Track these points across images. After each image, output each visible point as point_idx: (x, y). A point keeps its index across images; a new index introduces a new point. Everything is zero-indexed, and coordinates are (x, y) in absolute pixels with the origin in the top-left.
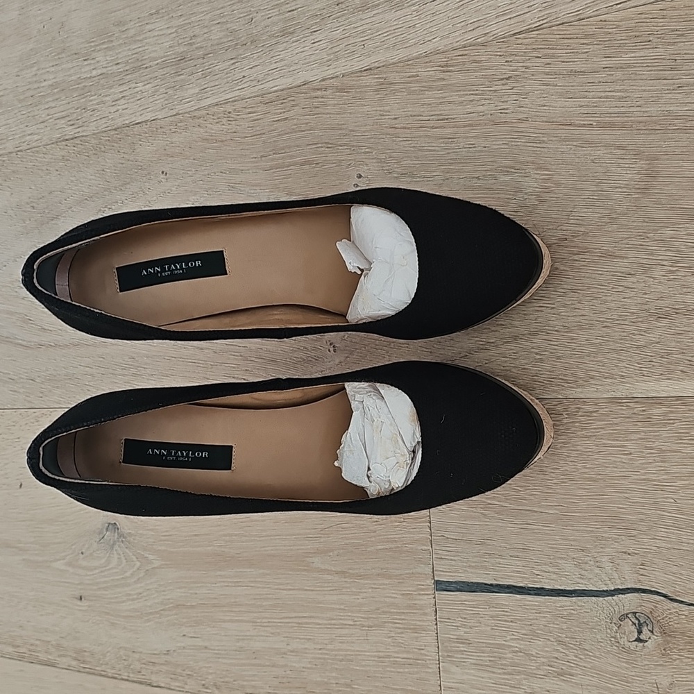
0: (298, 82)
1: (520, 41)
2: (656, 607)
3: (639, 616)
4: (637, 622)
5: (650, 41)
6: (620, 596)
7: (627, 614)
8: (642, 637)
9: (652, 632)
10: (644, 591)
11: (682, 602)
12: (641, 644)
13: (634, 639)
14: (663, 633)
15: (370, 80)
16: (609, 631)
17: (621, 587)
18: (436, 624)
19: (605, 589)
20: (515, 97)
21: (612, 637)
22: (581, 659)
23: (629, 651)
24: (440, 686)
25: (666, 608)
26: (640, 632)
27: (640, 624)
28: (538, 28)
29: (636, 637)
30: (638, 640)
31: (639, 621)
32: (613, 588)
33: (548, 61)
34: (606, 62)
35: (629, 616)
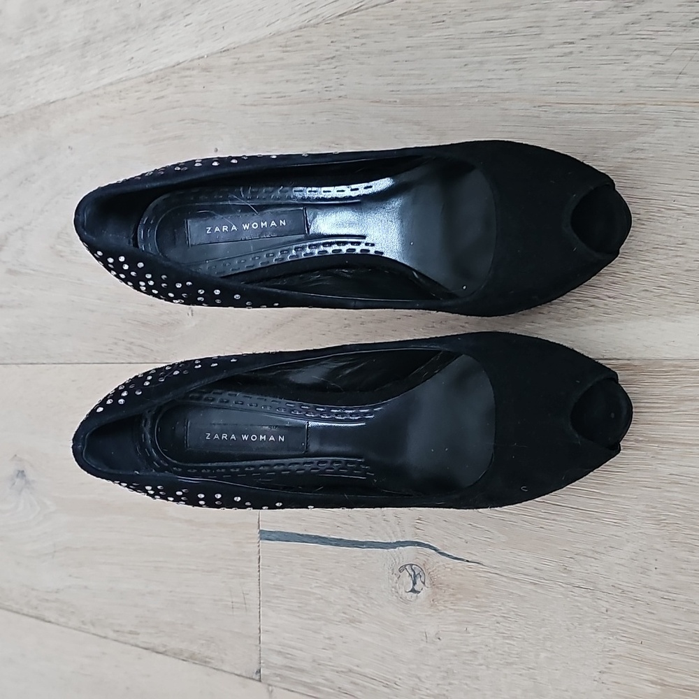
0: (172, 63)
1: (343, 23)
2: (428, 560)
3: (415, 568)
4: (412, 573)
5: (443, 21)
6: (401, 548)
7: (405, 566)
8: (416, 588)
9: (424, 583)
10: (419, 544)
11: (448, 556)
12: (415, 595)
13: (410, 590)
14: (433, 585)
15: (227, 61)
16: (390, 581)
17: (401, 540)
18: (259, 571)
19: (389, 541)
20: (337, 76)
21: (393, 587)
22: (367, 607)
23: (406, 601)
24: (260, 629)
25: (435, 561)
26: (414, 583)
27: (415, 576)
28: (356, 10)
29: (412, 587)
30: (413, 591)
31: (414, 573)
32: (395, 541)
33: (363, 41)
34: (409, 42)
35: (407, 567)
